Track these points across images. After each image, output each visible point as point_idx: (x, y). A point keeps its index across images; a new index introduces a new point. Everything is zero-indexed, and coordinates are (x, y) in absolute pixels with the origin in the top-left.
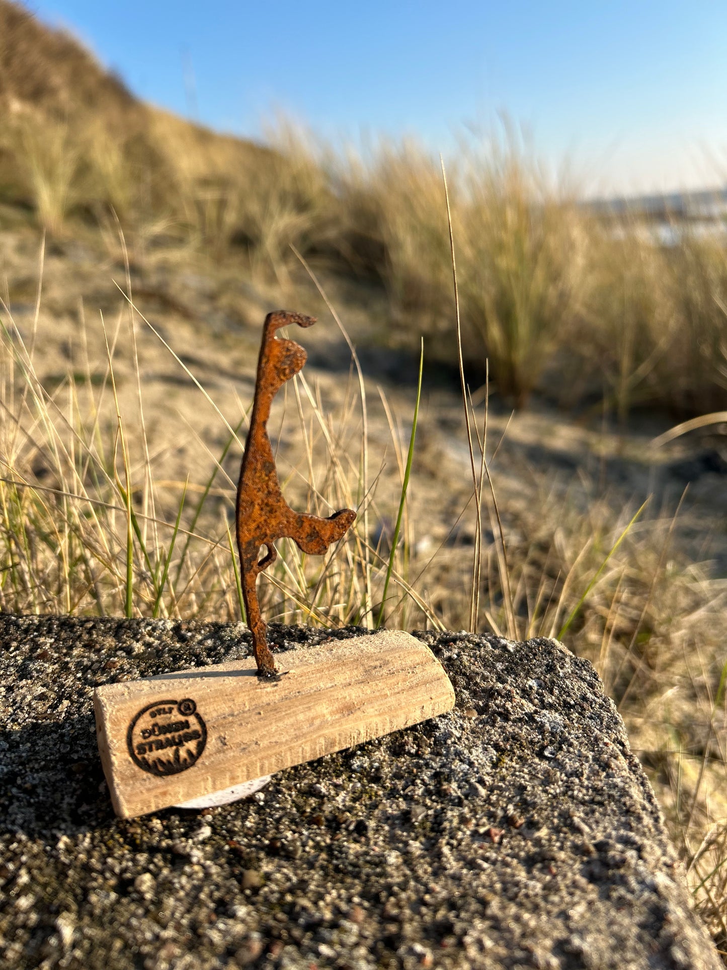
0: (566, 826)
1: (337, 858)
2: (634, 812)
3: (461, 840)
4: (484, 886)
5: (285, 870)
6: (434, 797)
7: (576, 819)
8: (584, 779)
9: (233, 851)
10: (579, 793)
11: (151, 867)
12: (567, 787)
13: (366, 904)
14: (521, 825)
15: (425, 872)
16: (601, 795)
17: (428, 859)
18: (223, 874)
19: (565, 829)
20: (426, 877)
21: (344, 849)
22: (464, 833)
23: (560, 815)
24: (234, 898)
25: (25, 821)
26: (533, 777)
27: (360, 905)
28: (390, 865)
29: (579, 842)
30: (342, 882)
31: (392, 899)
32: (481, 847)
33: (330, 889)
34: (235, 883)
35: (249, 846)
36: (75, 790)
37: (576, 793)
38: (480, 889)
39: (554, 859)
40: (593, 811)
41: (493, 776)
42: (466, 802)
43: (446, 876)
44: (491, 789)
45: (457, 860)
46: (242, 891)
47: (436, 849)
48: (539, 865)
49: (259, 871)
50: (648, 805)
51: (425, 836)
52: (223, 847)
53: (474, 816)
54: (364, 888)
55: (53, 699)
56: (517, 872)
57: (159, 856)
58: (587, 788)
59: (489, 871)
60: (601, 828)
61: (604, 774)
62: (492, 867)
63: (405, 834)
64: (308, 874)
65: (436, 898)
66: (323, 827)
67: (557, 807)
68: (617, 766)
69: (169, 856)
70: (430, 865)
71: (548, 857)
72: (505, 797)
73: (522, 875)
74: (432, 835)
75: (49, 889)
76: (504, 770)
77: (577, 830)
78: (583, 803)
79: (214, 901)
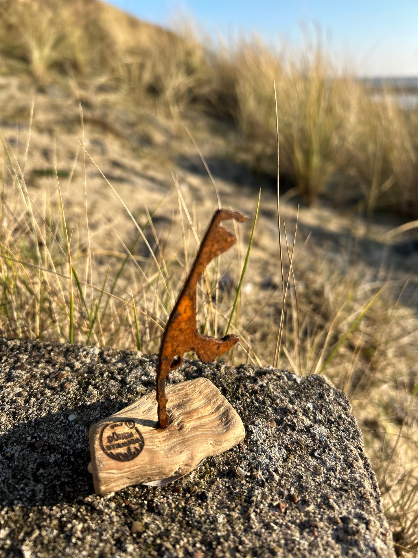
0: (325, 504)
1: (188, 517)
2: (365, 498)
3: (262, 509)
4: (274, 542)
5: (157, 522)
6: (247, 479)
7: (331, 501)
8: (337, 473)
9: (127, 507)
10: (334, 483)
11: (79, 514)
12: (327, 478)
13: (204, 548)
14: (298, 502)
15: (240, 529)
16: (346, 485)
17: (242, 520)
18: (121, 522)
19: (324, 507)
20: (240, 532)
21: (193, 511)
22: (264, 505)
23: (321, 496)
24: (126, 539)
25: (6, 478)
26: (307, 470)
27: (200, 549)
28: (219, 524)
29: (332, 516)
30: (190, 532)
31: (220, 547)
32: (273, 515)
33: (183, 537)
34: (127, 529)
35: (136, 504)
36: (36, 459)
37: (332, 482)
38: (272, 543)
39: (316, 527)
40: (341, 496)
41: (283, 468)
42: (266, 484)
43: (251, 533)
44: (282, 476)
45: (259, 522)
46: (131, 534)
47: (247, 514)
48: (307, 530)
49: (142, 522)
50: (374, 493)
51: (241, 505)
52: (122, 504)
53: (271, 494)
54: (203, 537)
55: (26, 396)
56: (294, 534)
57: (84, 507)
58: (339, 480)
59: (277, 531)
60: (345, 507)
61: (349, 470)
62: (279, 529)
63: (229, 503)
64: (170, 525)
65: (245, 548)
66: (181, 495)
67: (320, 491)
68: (357, 466)
69: (89, 508)
70: (243, 524)
71: (313, 525)
72: (289, 482)
73: (297, 536)
74: (246, 504)
75: (18, 525)
76: (290, 464)
77: (331, 508)
78: (336, 489)
79: (115, 540)
